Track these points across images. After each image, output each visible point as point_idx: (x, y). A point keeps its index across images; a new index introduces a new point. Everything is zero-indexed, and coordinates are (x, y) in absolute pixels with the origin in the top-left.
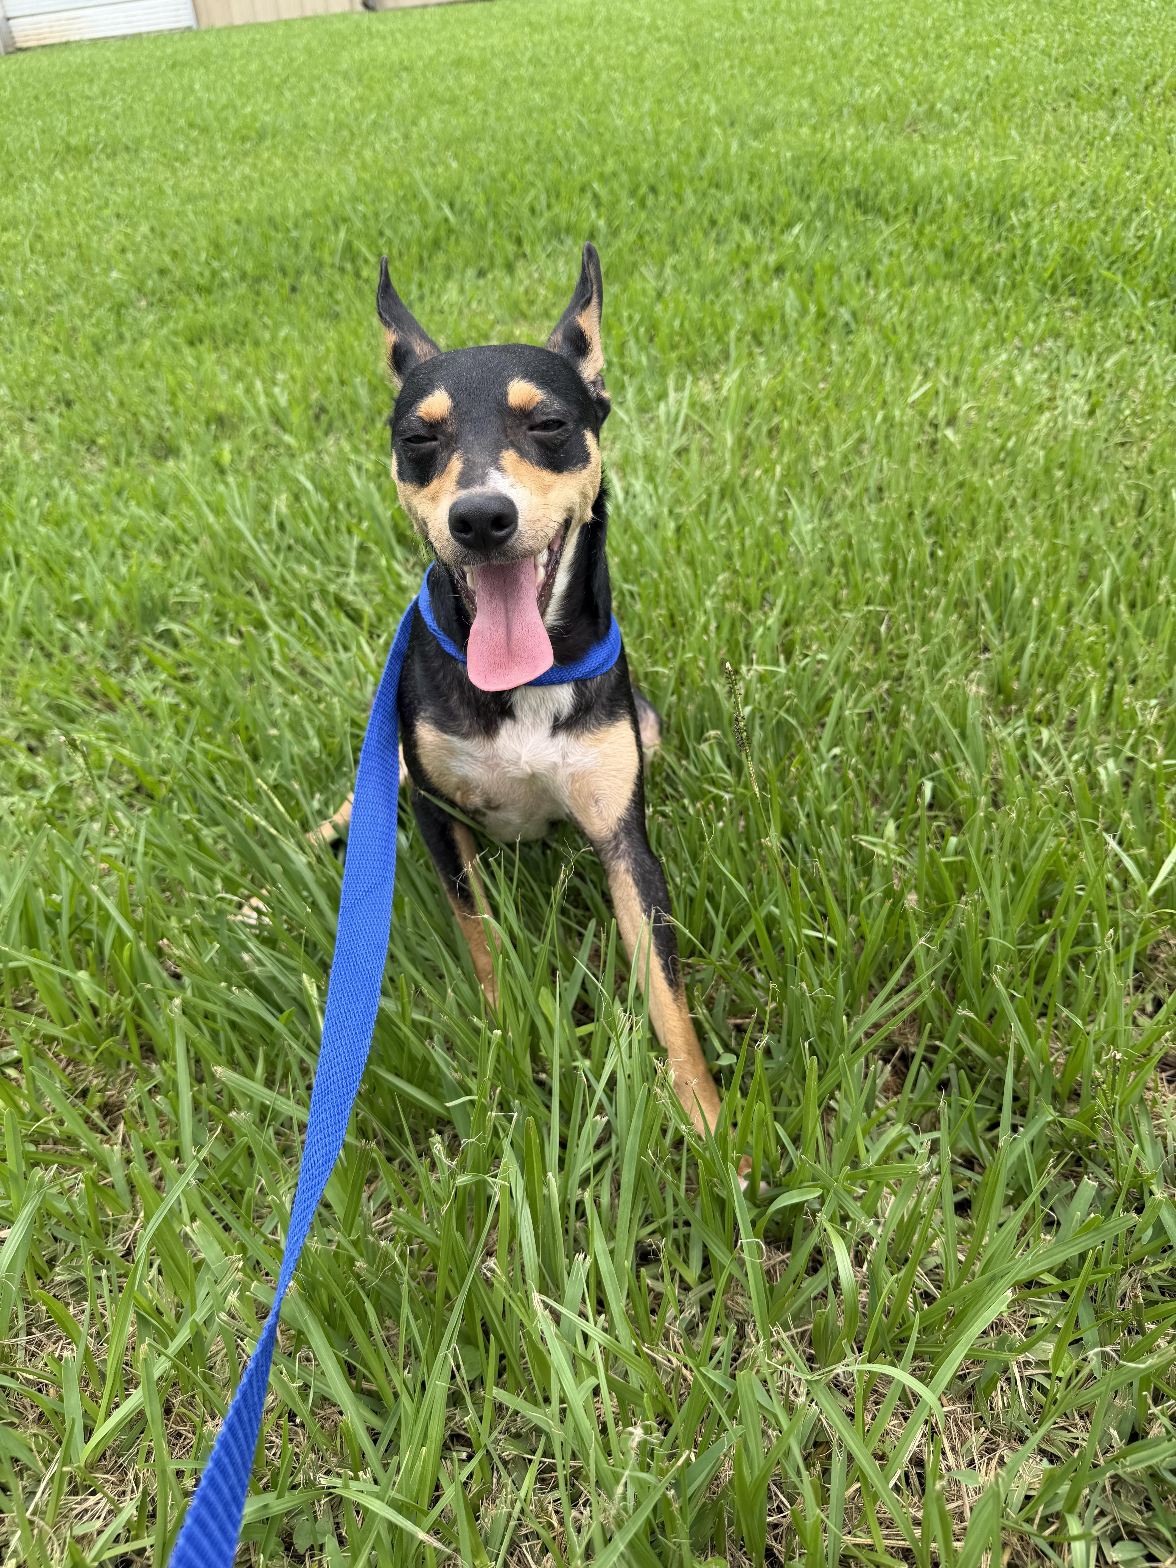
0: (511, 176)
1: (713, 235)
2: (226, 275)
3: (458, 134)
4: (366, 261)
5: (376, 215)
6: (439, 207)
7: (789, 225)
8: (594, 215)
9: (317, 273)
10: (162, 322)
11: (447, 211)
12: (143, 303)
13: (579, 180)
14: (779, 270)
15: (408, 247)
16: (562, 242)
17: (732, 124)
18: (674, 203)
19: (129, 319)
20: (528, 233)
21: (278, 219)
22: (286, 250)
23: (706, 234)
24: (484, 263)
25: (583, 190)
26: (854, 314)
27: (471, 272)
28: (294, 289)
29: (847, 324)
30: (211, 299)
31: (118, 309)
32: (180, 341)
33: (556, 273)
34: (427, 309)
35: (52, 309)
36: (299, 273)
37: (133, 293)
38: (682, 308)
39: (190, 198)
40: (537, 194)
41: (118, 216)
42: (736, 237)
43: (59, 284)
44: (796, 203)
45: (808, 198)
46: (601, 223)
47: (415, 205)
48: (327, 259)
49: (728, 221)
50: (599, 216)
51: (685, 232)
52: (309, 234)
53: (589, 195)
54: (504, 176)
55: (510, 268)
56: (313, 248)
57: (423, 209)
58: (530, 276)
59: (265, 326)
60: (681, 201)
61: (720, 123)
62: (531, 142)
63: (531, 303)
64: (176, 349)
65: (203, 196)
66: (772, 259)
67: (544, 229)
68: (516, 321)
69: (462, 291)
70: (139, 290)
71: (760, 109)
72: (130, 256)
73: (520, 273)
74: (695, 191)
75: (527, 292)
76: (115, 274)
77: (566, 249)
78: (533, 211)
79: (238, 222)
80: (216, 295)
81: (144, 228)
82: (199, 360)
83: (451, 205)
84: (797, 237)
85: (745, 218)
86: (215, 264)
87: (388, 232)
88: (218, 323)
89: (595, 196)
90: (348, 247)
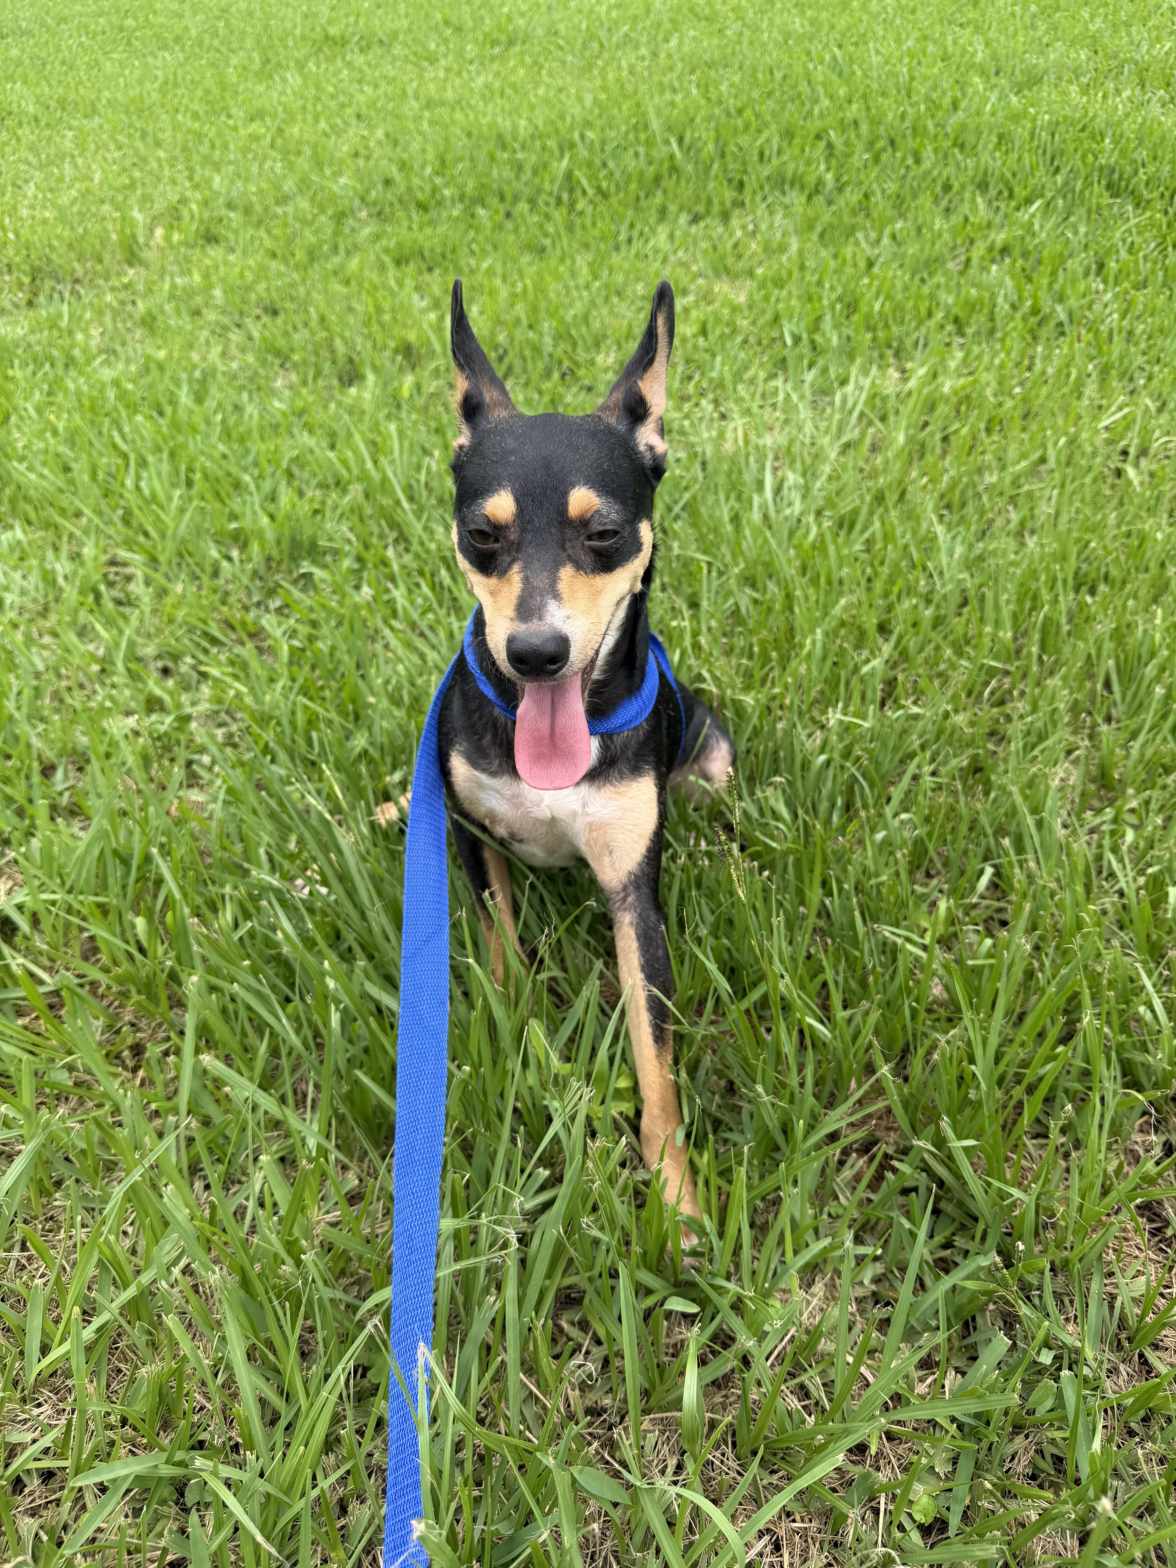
0: (748, 113)
1: (944, 204)
2: (447, 192)
3: (706, 57)
4: (584, 192)
5: (603, 142)
6: (667, 142)
7: (1029, 201)
8: (822, 167)
9: (532, 202)
10: (377, 237)
11: (675, 145)
12: (364, 214)
13: (815, 125)
14: (1005, 251)
15: (628, 182)
16: (784, 193)
17: (997, 73)
18: (910, 161)
19: (347, 230)
20: (750, 180)
21: (508, 138)
22: (508, 173)
23: (936, 200)
24: (700, 208)
25: (818, 137)
26: (1070, 314)
27: (684, 219)
28: (508, 215)
29: (1060, 324)
30: (426, 218)
31: (340, 217)
32: (387, 259)
33: (771, 227)
34: (633, 252)
35: (279, 211)
36: (516, 198)
37: (357, 202)
38: (887, 286)
39: (429, 104)
40: (772, 136)
41: (359, 116)
42: (965, 208)
43: (289, 186)
44: (1041, 175)
45: (1057, 170)
46: (829, 176)
47: (643, 136)
48: (547, 186)
49: (963, 187)
50: (828, 169)
51: (915, 196)
52: (534, 158)
53: (824, 143)
54: (740, 111)
55: (725, 217)
56: (535, 173)
57: (650, 143)
58: (744, 227)
59: (472, 253)
60: (918, 161)
61: (983, 73)
62: (778, 75)
63: (739, 257)
64: (382, 268)
65: (443, 103)
66: (1000, 238)
67: (768, 178)
68: (718, 275)
69: (671, 236)
70: (363, 199)
71: (1032, 59)
72: (361, 162)
73: (735, 222)
74: (936, 151)
75: (736, 246)
76: (342, 180)
77: (787, 200)
78: (761, 155)
79: (469, 135)
80: (433, 214)
81: (380, 133)
82: (400, 284)
83: (680, 140)
84: (1033, 216)
85: (983, 186)
86: (438, 181)
87: (611, 164)
88: (427, 245)
89: (830, 146)
90: (569, 175)
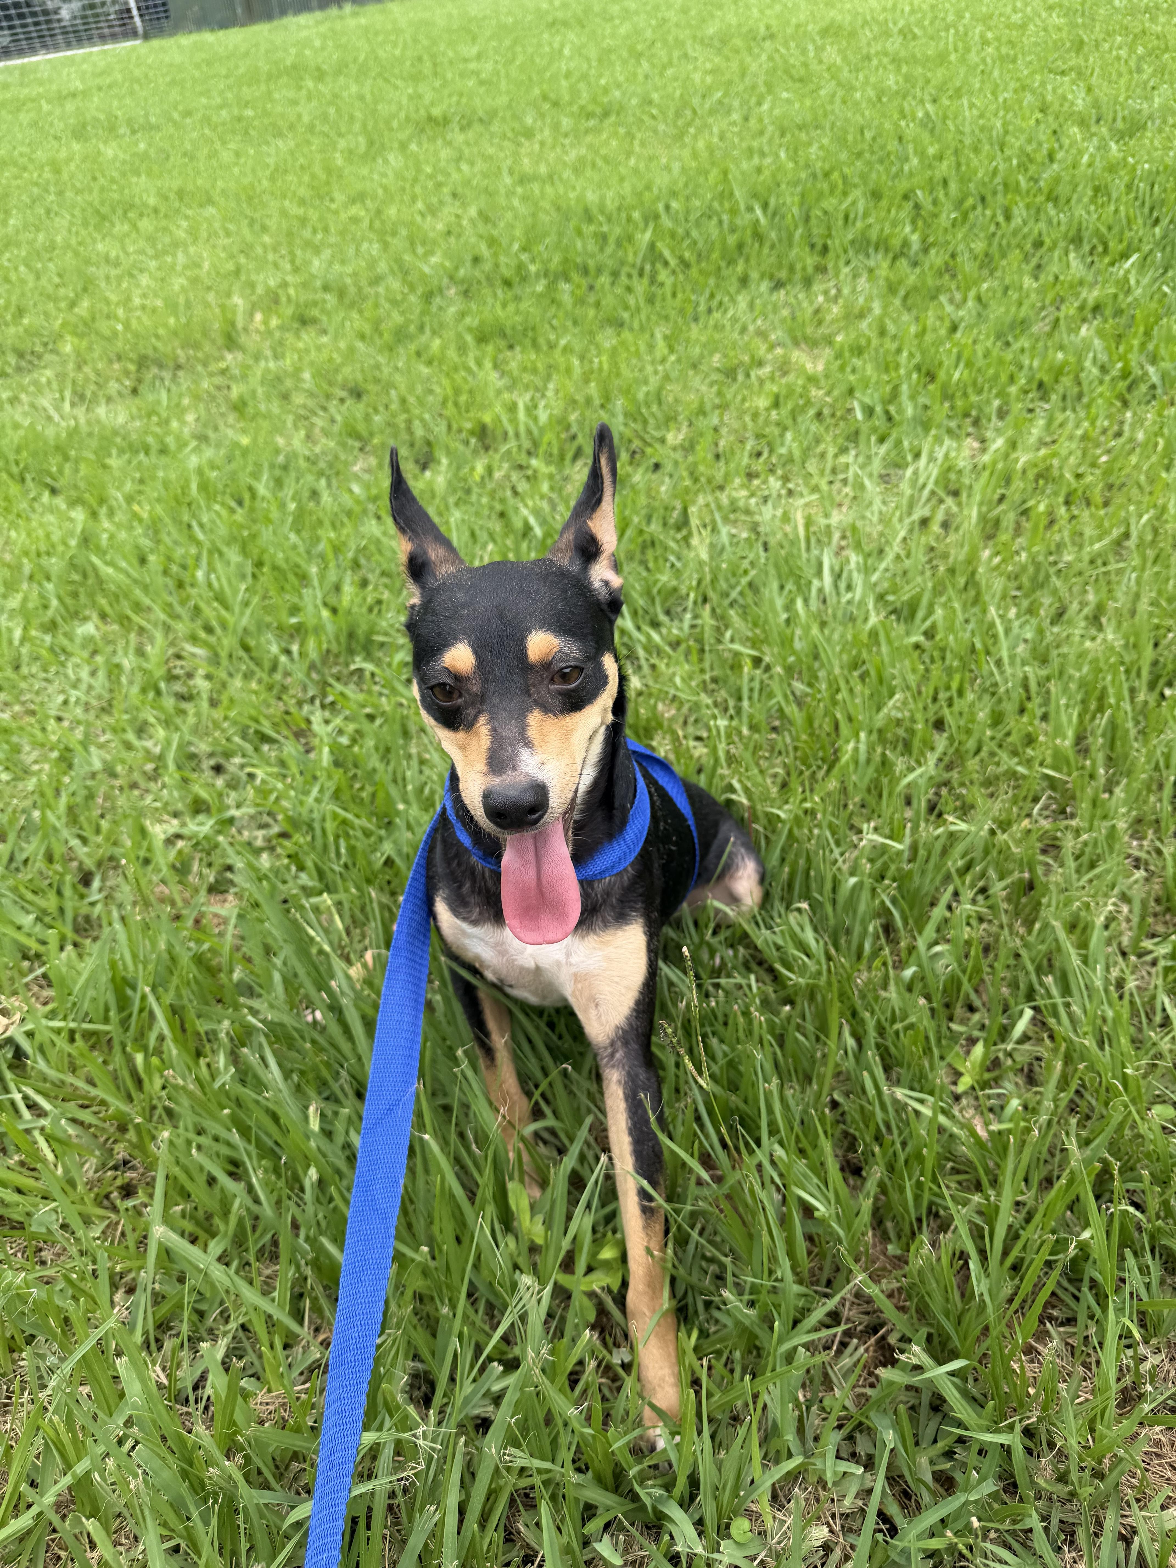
0: (835, 175)
1: (1034, 261)
2: (533, 268)
3: (799, 120)
4: (666, 264)
5: (688, 212)
6: (750, 209)
7: (1125, 256)
8: (908, 229)
9: (615, 274)
10: (462, 315)
11: (759, 212)
12: (452, 291)
13: (903, 185)
14: (1097, 309)
15: (711, 250)
16: (868, 256)
17: (1098, 121)
18: (1001, 219)
19: (434, 309)
20: (834, 244)
21: (595, 211)
22: (592, 246)
23: (1026, 258)
24: (783, 274)
25: (906, 197)
26: (1164, 376)
27: (764, 286)
28: (591, 288)
29: (1153, 387)
30: (510, 294)
31: (428, 297)
32: (469, 338)
33: (854, 290)
34: (711, 322)
35: (371, 291)
36: (599, 271)
37: (446, 280)
38: (966, 354)
39: (523, 180)
40: (858, 197)
41: (454, 195)
42: (1055, 268)
43: (382, 267)
44: (1139, 228)
45: (1157, 221)
46: (915, 238)
47: (727, 205)
48: (630, 258)
49: (1055, 244)
50: (914, 231)
51: (1004, 255)
52: (618, 230)
53: (911, 204)
54: (827, 175)
55: (808, 282)
56: (619, 244)
57: (734, 212)
58: (826, 293)
59: (553, 327)
60: (1008, 218)
61: (1082, 123)
62: (868, 135)
63: (820, 323)
64: (462, 349)
65: (535, 178)
66: (1092, 296)
67: (853, 242)
68: (796, 343)
69: (751, 305)
70: (451, 278)
71: (1135, 104)
72: (452, 240)
73: (817, 287)
74: (1028, 207)
75: (817, 311)
76: (434, 260)
77: (872, 263)
78: (846, 218)
79: (558, 209)
80: (517, 290)
81: (473, 211)
82: (479, 364)
83: (765, 206)
84: (1128, 272)
85: (1077, 240)
86: (524, 257)
87: (694, 234)
88: (508, 324)
89: (917, 207)
90: (652, 246)
